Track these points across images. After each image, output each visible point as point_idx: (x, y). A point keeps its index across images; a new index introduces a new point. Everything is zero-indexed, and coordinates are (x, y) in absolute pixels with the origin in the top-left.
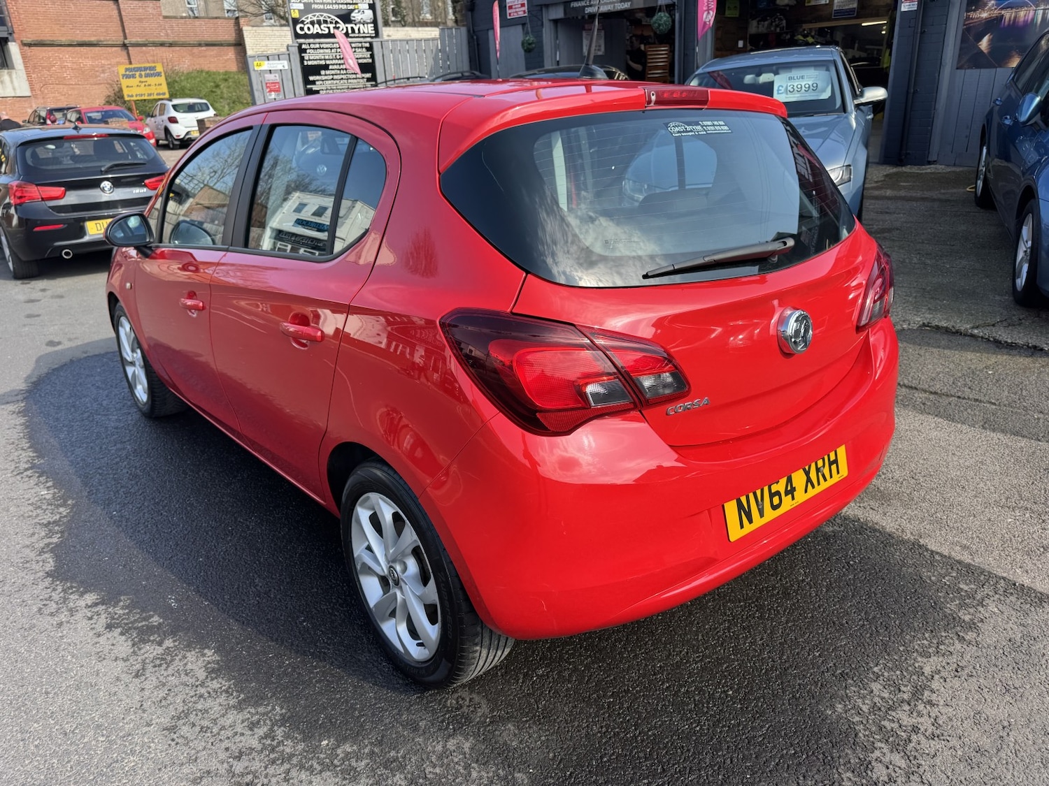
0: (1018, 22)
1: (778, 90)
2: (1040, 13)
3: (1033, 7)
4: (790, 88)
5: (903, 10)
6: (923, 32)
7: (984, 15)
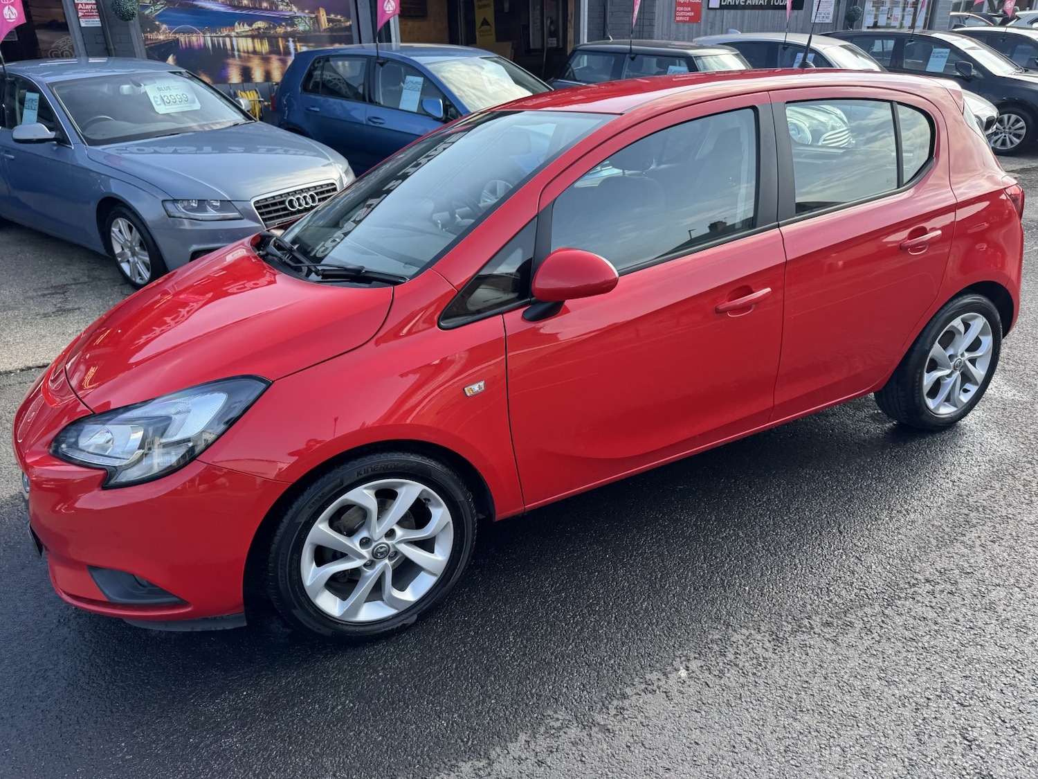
0: (194, 46)
1: (156, 101)
2: (209, 39)
3: (201, 34)
4: (165, 99)
5: (83, 25)
6: (115, 48)
7: (161, 37)
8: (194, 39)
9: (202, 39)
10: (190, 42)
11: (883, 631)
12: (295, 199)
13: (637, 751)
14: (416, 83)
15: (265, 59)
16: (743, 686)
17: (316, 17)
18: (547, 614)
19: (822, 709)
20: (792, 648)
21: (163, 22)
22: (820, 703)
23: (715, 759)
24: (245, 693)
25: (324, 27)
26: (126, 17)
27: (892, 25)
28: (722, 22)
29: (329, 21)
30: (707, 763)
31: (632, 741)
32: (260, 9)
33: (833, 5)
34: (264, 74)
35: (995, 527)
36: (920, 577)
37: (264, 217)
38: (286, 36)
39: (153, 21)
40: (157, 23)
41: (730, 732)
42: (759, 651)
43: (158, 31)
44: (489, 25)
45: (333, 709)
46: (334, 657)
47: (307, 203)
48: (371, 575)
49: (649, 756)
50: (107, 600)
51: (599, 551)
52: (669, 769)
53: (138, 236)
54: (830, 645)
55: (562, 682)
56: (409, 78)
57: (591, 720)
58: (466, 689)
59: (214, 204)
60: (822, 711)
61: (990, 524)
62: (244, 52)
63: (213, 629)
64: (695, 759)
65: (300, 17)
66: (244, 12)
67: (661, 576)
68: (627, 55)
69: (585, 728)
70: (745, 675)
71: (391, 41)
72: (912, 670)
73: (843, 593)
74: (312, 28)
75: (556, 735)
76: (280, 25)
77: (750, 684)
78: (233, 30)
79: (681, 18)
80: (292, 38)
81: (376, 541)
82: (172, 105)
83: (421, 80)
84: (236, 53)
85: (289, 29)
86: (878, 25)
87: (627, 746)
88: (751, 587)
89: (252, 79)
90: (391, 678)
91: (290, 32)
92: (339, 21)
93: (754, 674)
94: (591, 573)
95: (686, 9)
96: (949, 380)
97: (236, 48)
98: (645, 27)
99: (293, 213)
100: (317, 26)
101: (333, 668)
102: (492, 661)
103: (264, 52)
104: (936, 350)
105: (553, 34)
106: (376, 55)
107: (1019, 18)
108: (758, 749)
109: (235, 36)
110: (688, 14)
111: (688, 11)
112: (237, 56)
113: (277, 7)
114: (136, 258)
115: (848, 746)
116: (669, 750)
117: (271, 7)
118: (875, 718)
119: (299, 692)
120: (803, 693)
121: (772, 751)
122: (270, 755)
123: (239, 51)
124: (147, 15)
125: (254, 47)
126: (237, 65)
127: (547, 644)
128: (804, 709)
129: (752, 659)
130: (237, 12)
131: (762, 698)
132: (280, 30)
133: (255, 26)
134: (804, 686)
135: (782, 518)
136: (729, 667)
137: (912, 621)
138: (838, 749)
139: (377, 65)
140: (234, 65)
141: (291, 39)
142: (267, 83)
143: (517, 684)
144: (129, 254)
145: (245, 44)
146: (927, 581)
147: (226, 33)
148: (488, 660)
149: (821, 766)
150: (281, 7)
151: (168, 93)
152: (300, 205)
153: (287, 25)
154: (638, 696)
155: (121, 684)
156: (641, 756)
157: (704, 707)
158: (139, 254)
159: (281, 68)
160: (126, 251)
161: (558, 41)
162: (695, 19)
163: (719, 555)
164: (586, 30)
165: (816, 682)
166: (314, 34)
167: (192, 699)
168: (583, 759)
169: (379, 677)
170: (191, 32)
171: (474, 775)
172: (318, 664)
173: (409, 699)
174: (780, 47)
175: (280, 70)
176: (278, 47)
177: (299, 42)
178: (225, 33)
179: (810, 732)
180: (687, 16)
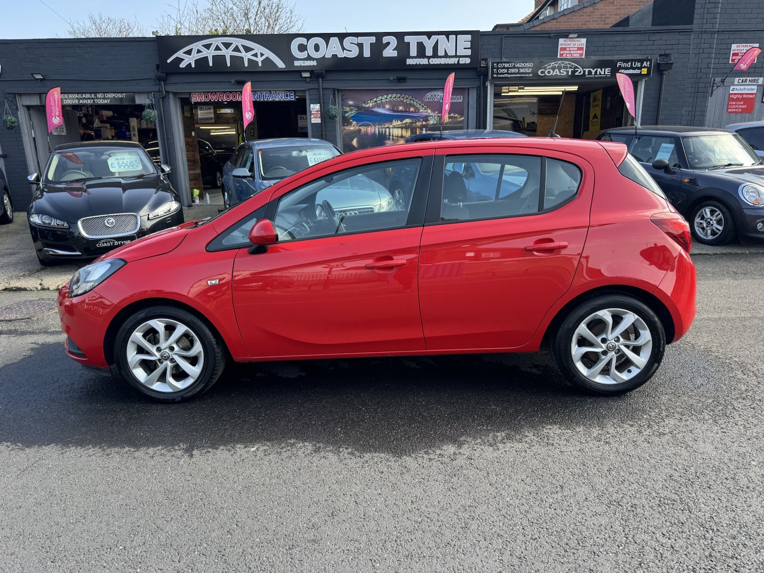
4: (316, 160)
5: (312, 122)
6: (325, 135)
7: (352, 128)
8: (369, 129)
9: (373, 129)
10: (366, 131)
17: (442, 116)
21: (354, 120)
25: (446, 121)
26: (333, 118)
29: (450, 117)
32: (409, 112)
38: (420, 127)
39: (349, 120)
40: (351, 121)
43: (351, 125)
48: (161, 367)
62: (396, 136)
65: (432, 116)
66: (399, 114)
68: (635, 136)
69: (185, 453)
74: (438, 122)
76: (419, 121)
78: (392, 124)
79: (733, 110)
81: (164, 350)
84: (391, 137)
85: (424, 123)
91: (424, 125)
92: (456, 117)
95: (739, 103)
98: (696, 117)
100: (441, 121)
109: (392, 128)
110: (742, 106)
113: (419, 111)
117: (415, 111)
119: (114, 411)
123: (393, 136)
124: (347, 117)
125: (402, 134)
129: (291, 454)
130: (395, 114)
132: (419, 124)
133: (404, 122)
136: (276, 453)
141: (424, 129)
145: (397, 132)
150: (421, 110)
153: (423, 121)
154: (222, 450)
162: (748, 110)
166: (438, 125)
169: (145, 415)
170: (368, 125)
171: (125, 452)
173: (143, 424)
177: (428, 130)
178: (387, 126)
180: (739, 108)
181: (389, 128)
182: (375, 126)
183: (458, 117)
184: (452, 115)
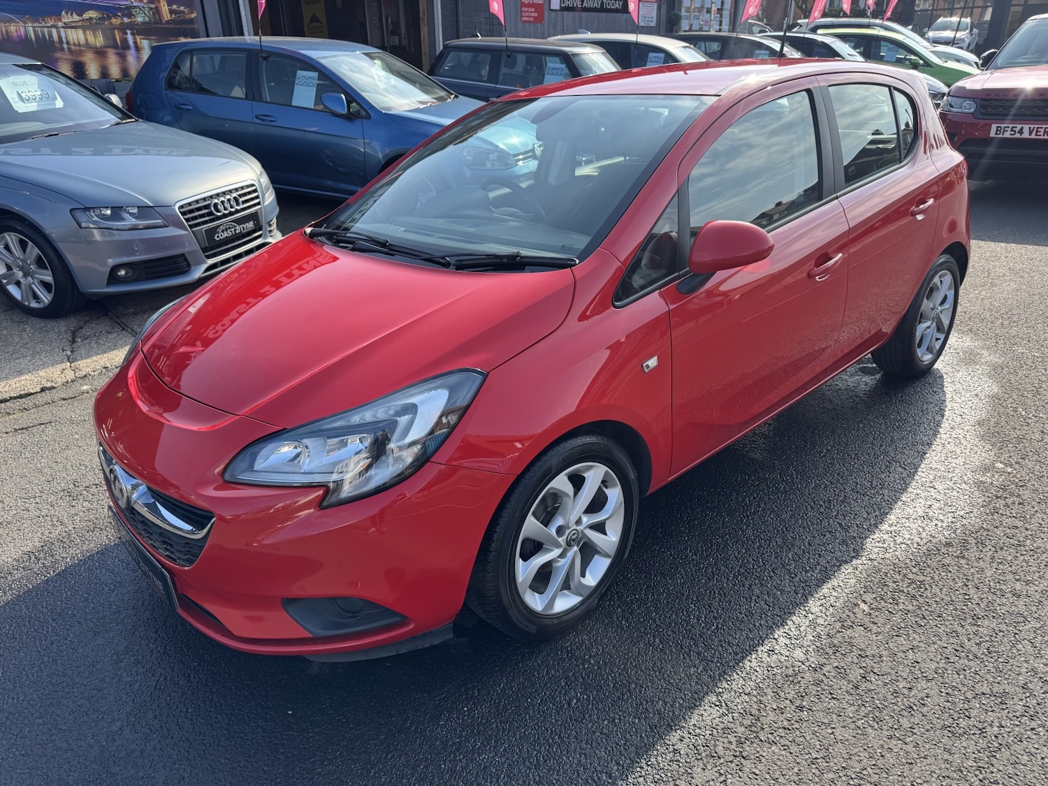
1: (13, 98)
3: (21, 24)
4: (23, 95)
8: (12, 28)
9: (22, 30)
10: (7, 32)
11: (993, 542)
12: (219, 202)
13: (872, 679)
14: (310, 77)
15: (100, 53)
16: (920, 608)
17: (157, 7)
18: (709, 579)
19: (991, 612)
20: (935, 570)
22: (987, 609)
23: (940, 672)
24: (466, 709)
25: (166, 19)
27: (704, 29)
28: (563, 23)
29: (171, 12)
30: (936, 676)
31: (862, 671)
33: (656, 10)
34: (100, 70)
35: (1017, 448)
36: (990, 495)
37: (190, 223)
38: (123, 28)
41: (936, 646)
42: (911, 576)
44: (318, 21)
45: (569, 704)
46: (533, 656)
47: (232, 207)
48: (563, 564)
49: (888, 681)
50: (311, 636)
51: (716, 516)
52: (911, 689)
53: (37, 251)
54: (963, 561)
55: (767, 635)
56: (300, 73)
57: (817, 663)
58: (684, 658)
59: (131, 211)
60: (994, 615)
61: (1011, 445)
63: (420, 648)
64: (925, 675)
65: (138, 7)
67: (786, 529)
68: (503, 53)
69: (816, 670)
70: (914, 597)
71: (243, 35)
72: (1035, 569)
73: (941, 517)
74: (152, 20)
75: (795, 681)
76: (115, 16)
77: (924, 605)
78: (60, 20)
79: (527, 19)
80: (130, 30)
81: (569, 528)
82: (31, 102)
83: (315, 74)
84: (65, 46)
86: (693, 29)
87: (863, 677)
88: (867, 525)
89: (86, 75)
90: (605, 664)
91: (128, 23)
92: (183, 12)
93: (920, 596)
94: (723, 537)
95: (530, 10)
96: (928, 330)
97: (64, 40)
99: (219, 218)
100: (157, 16)
101: (540, 667)
102: (690, 630)
103: (98, 46)
104: (926, 305)
105: (395, 32)
106: (259, 48)
107: (801, 26)
108: (968, 656)
109: (63, 27)
110: (533, 14)
111: (533, 12)
112: (66, 50)
114: (30, 278)
115: (1031, 638)
116: (899, 672)
118: (1036, 612)
119: (522, 696)
120: (969, 603)
121: (979, 655)
122: (538, 761)
123: (68, 43)
125: (86, 40)
126: (67, 59)
127: (730, 605)
128: (980, 616)
129: (910, 584)
131: (942, 614)
132: (116, 21)
133: (86, 16)
134: (967, 597)
135: (850, 464)
136: (897, 594)
137: (1009, 531)
138: (1026, 641)
139: (260, 58)
140: (64, 59)
141: (129, 32)
142: (104, 80)
143: (729, 645)
144: (21, 274)
145: (76, 36)
146: (997, 497)
147: (51, 23)
148: (686, 630)
149: (1023, 659)
151: (24, 89)
152: (225, 209)
153: (124, 15)
154: (841, 634)
155: (316, 730)
156: (880, 682)
157: (901, 631)
158: (34, 273)
159: (119, 63)
160: (15, 271)
161: (400, 39)
162: (539, 19)
163: (821, 503)
164: (441, 28)
165: (972, 591)
166: (155, 26)
167: (411, 727)
168: (834, 696)
169: (594, 665)
170: (10, 21)
171: (750, 733)
172: (521, 665)
173: (637, 679)
174: (633, 47)
175: (118, 65)
176: (115, 39)
177: (138, 35)
179: (996, 634)
180: (532, 17)
181: (57, 27)
182: (25, 23)
183: (186, 11)
184: (175, 7)
